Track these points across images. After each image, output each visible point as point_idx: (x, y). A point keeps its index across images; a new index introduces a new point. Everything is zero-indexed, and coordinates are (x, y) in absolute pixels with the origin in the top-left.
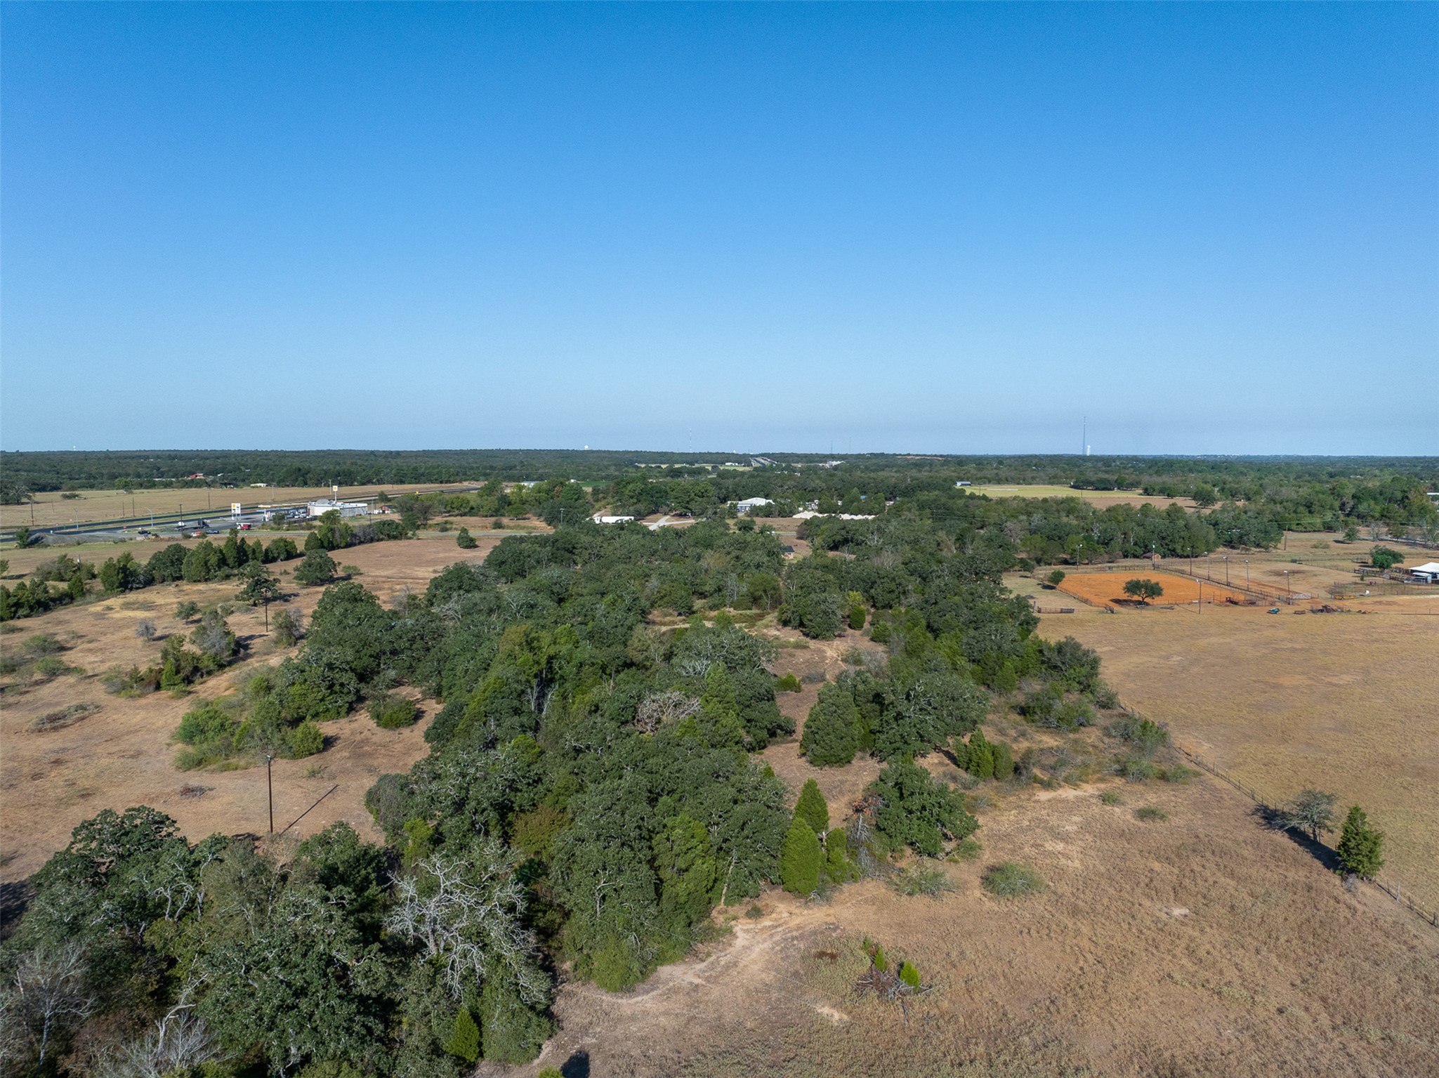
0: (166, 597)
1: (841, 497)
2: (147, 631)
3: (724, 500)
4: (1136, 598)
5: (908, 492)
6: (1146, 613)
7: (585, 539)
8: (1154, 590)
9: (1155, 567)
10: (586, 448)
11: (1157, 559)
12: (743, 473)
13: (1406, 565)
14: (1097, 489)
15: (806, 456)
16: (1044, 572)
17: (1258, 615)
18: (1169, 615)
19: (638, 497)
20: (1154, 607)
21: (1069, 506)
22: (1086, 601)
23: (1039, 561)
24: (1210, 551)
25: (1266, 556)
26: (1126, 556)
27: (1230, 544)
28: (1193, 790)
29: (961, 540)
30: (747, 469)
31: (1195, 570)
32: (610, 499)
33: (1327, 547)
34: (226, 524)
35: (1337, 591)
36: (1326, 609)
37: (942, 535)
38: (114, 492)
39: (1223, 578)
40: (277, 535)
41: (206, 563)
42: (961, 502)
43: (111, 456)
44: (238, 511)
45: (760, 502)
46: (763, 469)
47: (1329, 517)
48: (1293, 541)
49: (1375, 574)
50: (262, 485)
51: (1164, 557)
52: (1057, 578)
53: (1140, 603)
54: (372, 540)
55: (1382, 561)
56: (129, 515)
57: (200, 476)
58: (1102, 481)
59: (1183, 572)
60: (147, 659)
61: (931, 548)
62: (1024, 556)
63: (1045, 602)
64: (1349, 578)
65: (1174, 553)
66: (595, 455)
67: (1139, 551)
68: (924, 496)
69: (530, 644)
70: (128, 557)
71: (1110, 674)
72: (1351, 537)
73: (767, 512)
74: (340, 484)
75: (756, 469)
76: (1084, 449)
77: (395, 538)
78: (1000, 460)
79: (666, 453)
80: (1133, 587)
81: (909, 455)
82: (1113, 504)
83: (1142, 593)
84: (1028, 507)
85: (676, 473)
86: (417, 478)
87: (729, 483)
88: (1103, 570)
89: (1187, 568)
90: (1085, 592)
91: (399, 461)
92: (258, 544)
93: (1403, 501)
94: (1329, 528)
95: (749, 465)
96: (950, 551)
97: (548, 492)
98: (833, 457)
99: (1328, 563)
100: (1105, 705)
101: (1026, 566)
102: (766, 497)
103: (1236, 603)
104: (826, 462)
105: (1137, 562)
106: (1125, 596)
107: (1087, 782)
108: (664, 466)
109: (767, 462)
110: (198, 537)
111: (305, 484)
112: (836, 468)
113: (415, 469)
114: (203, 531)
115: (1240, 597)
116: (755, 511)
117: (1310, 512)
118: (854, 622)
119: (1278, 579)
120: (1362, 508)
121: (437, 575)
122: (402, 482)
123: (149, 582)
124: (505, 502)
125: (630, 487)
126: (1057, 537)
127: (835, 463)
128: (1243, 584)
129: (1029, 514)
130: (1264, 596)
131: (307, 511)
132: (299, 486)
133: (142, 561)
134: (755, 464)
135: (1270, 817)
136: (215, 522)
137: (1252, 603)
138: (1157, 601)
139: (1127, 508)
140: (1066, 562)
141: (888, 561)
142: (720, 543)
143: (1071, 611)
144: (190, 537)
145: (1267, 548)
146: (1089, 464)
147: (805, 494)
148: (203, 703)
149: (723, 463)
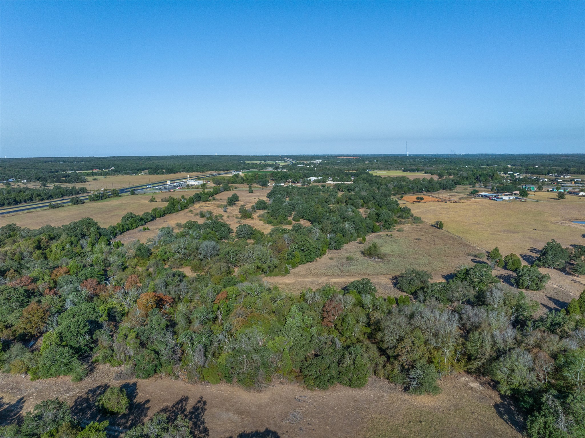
4: (419, 201)
6: (420, 204)
8: (422, 199)
9: (424, 195)
11: (425, 193)
14: (411, 172)
16: (399, 196)
18: (425, 204)
20: (422, 202)
21: (403, 179)
22: (408, 202)
23: (397, 193)
24: (438, 191)
25: (451, 192)
26: (417, 192)
27: (443, 189)
31: (433, 195)
33: (467, 189)
39: (438, 196)
48: (459, 188)
51: (426, 192)
52: (402, 197)
53: (418, 202)
59: (430, 196)
62: (393, 192)
63: (400, 201)
65: (429, 191)
67: (421, 191)
72: (473, 186)
80: (418, 198)
82: (415, 178)
83: (420, 199)
84: (392, 179)
88: (412, 195)
90: (408, 200)
94: (470, 184)
101: (394, 195)
103: (439, 201)
105: (420, 193)
106: (416, 200)
117: (467, 180)
119: (450, 196)
120: (481, 179)
126: (401, 187)
128: (442, 198)
130: (446, 200)
137: (442, 201)
138: (423, 201)
139: (419, 179)
140: (403, 194)
143: (405, 203)
145: (452, 190)
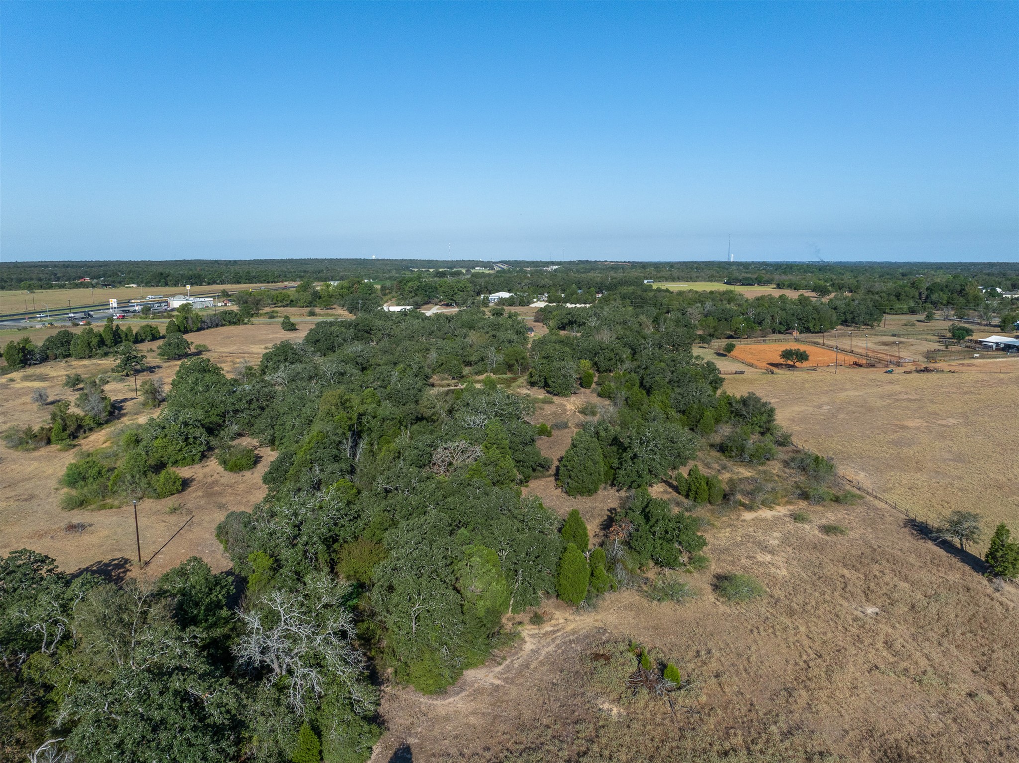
0: (58, 371)
1: (564, 291)
2: (41, 397)
3: (479, 294)
4: (788, 363)
5: (612, 287)
6: (798, 374)
7: (379, 323)
8: (802, 357)
9: (797, 340)
10: (374, 257)
11: (795, 333)
12: (490, 275)
13: (975, 337)
14: (743, 285)
15: (533, 263)
16: (719, 344)
17: (877, 374)
18: (814, 375)
19: (416, 292)
20: (802, 370)
21: (729, 297)
22: (751, 365)
23: (711, 335)
24: (833, 328)
25: (873, 331)
26: (774, 332)
27: (845, 322)
28: (860, 509)
29: (656, 320)
30: (491, 272)
31: (826, 342)
32: (394, 294)
33: (913, 325)
34: (105, 315)
35: (930, 356)
36: (926, 370)
37: (643, 318)
38: (20, 292)
39: (848, 348)
40: (144, 322)
41: (89, 344)
42: (651, 294)
43: (19, 265)
44: (115, 305)
45: (505, 295)
46: (503, 271)
47: (912, 304)
48: (891, 321)
49: (954, 344)
50: (134, 285)
51: (800, 333)
52: (730, 348)
53: (792, 366)
54: (217, 325)
55: (959, 335)
56: (31, 309)
57: (87, 280)
58: (746, 279)
59: (816, 344)
60: (39, 420)
61: (636, 327)
62: (700, 332)
63: (724, 366)
64: (936, 346)
65: (808, 330)
66: (381, 262)
67: (783, 328)
68: (625, 290)
69: (344, 404)
70: (27, 341)
71: (782, 419)
72: (929, 317)
73: (511, 302)
74: (192, 285)
75: (498, 272)
76: (729, 257)
77: (235, 323)
78: (672, 265)
79: (432, 261)
80: (785, 354)
81: (606, 262)
82: (760, 295)
83: (793, 359)
84: (700, 298)
85: (442, 275)
86: (250, 280)
87: (482, 281)
88: (759, 342)
89: (820, 341)
90: (749, 359)
91: (237, 268)
92: (130, 329)
93: (961, 292)
94: (912, 311)
95: (493, 269)
96: (649, 330)
97: (348, 288)
98: (553, 263)
99: (919, 337)
100: (781, 444)
101: (704, 340)
102: (509, 291)
103: (861, 366)
104: (547, 267)
105: (781, 336)
106: (782, 361)
107: (779, 505)
108: (431, 270)
109: (505, 267)
110: (84, 325)
111: (166, 284)
112: (555, 271)
113: (248, 273)
114: (88, 320)
115: (864, 362)
116: (502, 301)
117: (898, 300)
118: (584, 383)
119: (886, 348)
120: (934, 297)
121: (268, 351)
122: (239, 283)
123: (45, 359)
124: (317, 296)
125: (410, 284)
126: (725, 318)
127: (554, 267)
128: (864, 352)
129: (702, 303)
130: (880, 361)
131: (168, 304)
132: (161, 286)
133: (38, 342)
134: (497, 269)
135: (922, 530)
136: (98, 313)
137: (873, 366)
138: (805, 364)
139: (771, 297)
140: (730, 337)
141: (605, 337)
142: (480, 325)
143: (742, 373)
144: (78, 325)
145: (872, 326)
146: (734, 268)
147: (538, 289)
148: (85, 454)
149: (474, 268)
